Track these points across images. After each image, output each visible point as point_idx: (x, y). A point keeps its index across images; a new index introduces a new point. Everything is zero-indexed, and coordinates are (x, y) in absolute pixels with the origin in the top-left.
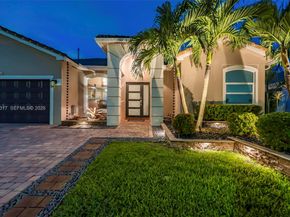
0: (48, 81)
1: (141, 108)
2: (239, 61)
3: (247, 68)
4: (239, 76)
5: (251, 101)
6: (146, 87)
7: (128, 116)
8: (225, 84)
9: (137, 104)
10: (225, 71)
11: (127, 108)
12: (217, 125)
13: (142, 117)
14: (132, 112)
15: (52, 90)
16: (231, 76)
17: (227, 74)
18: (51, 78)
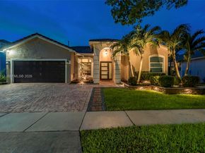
0: (64, 62)
1: (108, 75)
2: (157, 53)
5: (162, 71)
6: (110, 64)
7: (101, 79)
8: (150, 63)
9: (106, 73)
10: (150, 57)
11: (101, 75)
12: (146, 82)
13: (109, 80)
14: (103, 77)
15: (66, 66)
17: (151, 58)
18: (66, 60)
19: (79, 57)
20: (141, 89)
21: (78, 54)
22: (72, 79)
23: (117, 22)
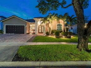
3: (61, 24)
4: (59, 25)
5: (61, 30)
7: (39, 32)
9: (41, 30)
13: (42, 33)
14: (40, 32)
15: (25, 27)
16: (58, 25)
18: (25, 25)
19: (30, 24)
20: (50, 36)
21: (30, 23)
22: (27, 33)
23: (40, 13)
